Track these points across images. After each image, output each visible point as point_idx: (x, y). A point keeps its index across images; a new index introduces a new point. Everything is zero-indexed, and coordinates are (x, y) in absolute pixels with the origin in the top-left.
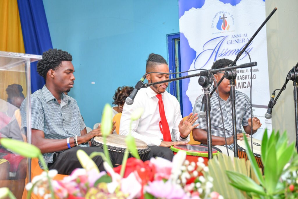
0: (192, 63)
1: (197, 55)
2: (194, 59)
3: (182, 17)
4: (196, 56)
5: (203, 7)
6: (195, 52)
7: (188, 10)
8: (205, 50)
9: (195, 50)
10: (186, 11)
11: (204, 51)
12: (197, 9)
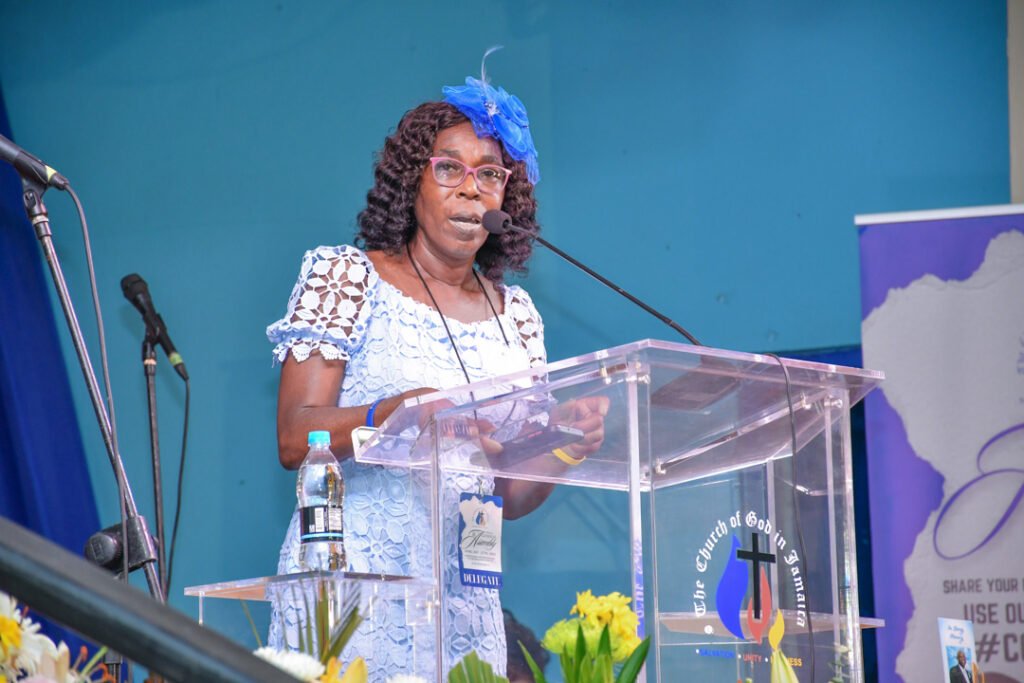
0: (921, 527)
1: (949, 491)
2: (936, 507)
3: (876, 315)
4: (941, 494)
5: (977, 278)
6: (939, 479)
7: (904, 284)
8: (986, 471)
9: (939, 465)
10: (895, 287)
11: (984, 476)
12: (950, 282)
